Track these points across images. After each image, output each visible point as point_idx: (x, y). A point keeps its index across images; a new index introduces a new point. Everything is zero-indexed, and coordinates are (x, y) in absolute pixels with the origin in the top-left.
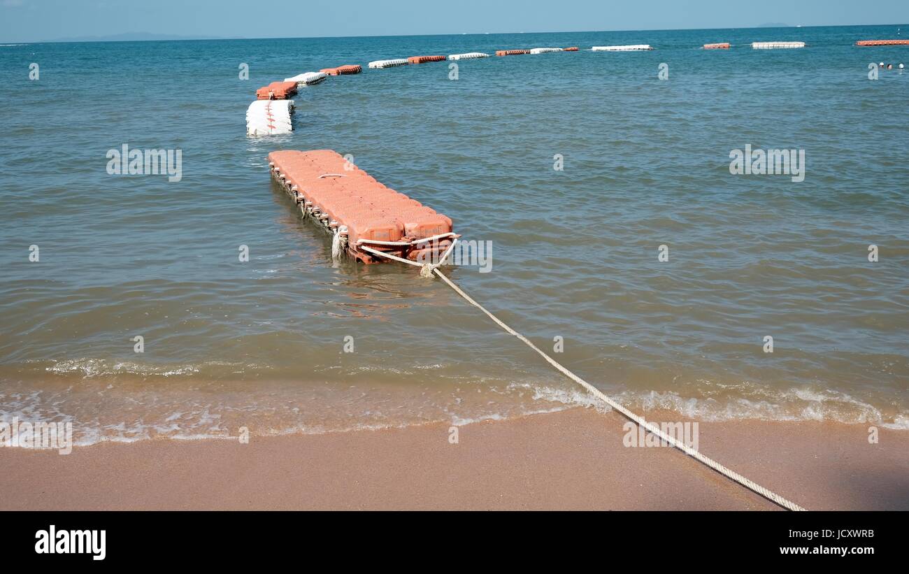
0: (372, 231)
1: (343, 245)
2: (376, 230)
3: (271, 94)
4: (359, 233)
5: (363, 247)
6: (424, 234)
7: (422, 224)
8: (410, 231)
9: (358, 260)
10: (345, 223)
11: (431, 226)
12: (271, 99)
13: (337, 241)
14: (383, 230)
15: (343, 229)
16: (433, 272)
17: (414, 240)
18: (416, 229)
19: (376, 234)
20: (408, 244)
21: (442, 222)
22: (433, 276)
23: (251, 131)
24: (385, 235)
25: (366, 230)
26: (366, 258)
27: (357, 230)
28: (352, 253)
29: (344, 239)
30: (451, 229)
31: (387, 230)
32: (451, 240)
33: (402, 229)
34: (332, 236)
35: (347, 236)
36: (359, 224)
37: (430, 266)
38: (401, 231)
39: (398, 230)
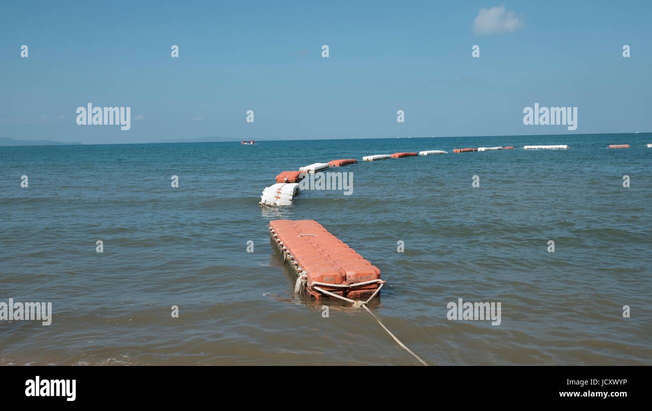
0: (322, 276)
1: (303, 284)
2: (326, 276)
3: (286, 179)
4: (313, 277)
5: (315, 288)
6: (359, 280)
7: (358, 273)
8: (349, 277)
9: (312, 296)
10: (306, 269)
11: (364, 274)
12: (286, 182)
13: (299, 281)
14: (330, 276)
15: (303, 275)
16: (361, 307)
17: (352, 283)
18: (354, 276)
19: (324, 279)
20: (348, 286)
21: (373, 272)
23: (263, 202)
24: (331, 280)
25: (318, 275)
26: (317, 295)
27: (312, 276)
28: (308, 291)
29: (304, 281)
30: (379, 277)
31: (332, 275)
32: (379, 285)
33: (344, 275)
34: (297, 276)
35: (306, 279)
36: (314, 271)
37: (360, 302)
38: (344, 277)
39: (341, 276)
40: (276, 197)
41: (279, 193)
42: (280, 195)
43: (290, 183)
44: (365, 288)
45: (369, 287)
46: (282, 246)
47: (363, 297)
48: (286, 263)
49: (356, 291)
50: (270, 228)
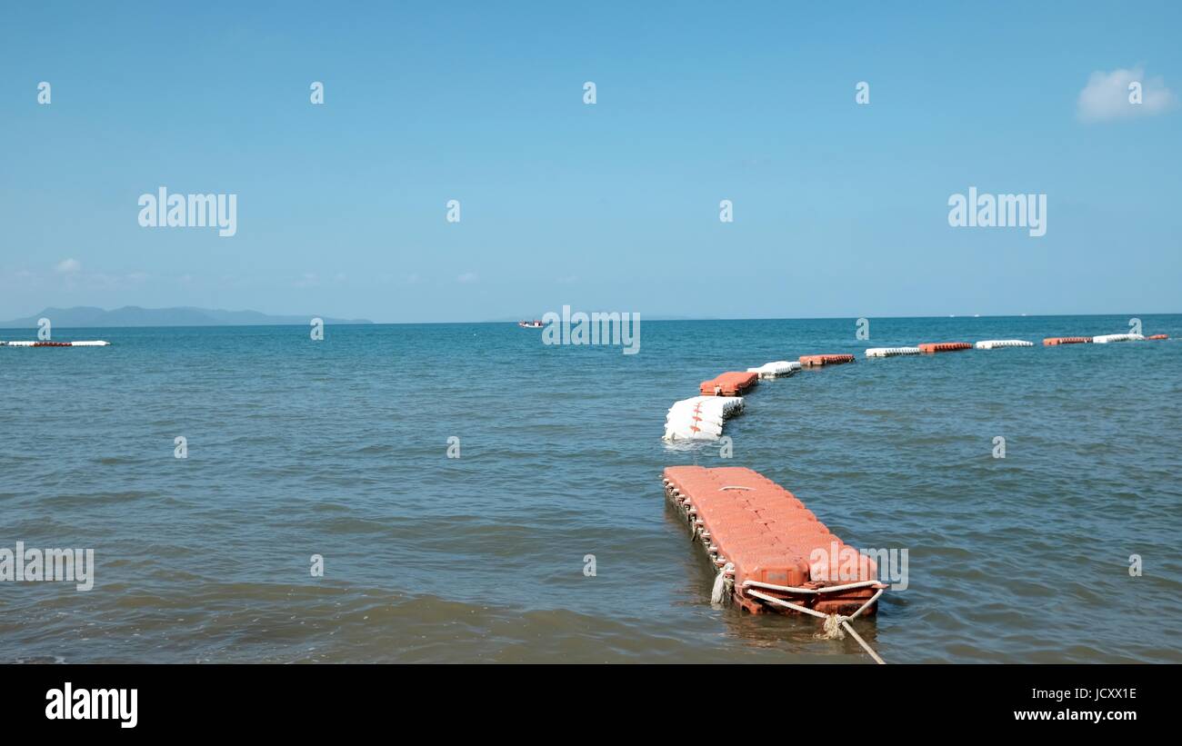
0: (764, 571)
1: (728, 588)
2: (770, 570)
3: (717, 390)
4: (746, 572)
5: (751, 592)
9: (744, 608)
10: (732, 559)
12: (718, 395)
13: (719, 583)
14: (779, 571)
15: (729, 568)
16: (841, 626)
17: (822, 586)
19: (769, 575)
20: (814, 591)
22: (841, 633)
23: (667, 436)
24: (781, 578)
25: (756, 569)
26: (754, 607)
27: (744, 570)
28: (738, 600)
29: (729, 581)
31: (784, 570)
32: (875, 591)
33: (806, 570)
34: (716, 573)
35: (733, 577)
36: (748, 561)
37: (838, 618)
38: (805, 574)
39: (800, 572)
40: (692, 427)
41: (698, 419)
42: (699, 425)
43: (724, 396)
44: (846, 596)
45: (855, 595)
47: (845, 611)
48: (697, 542)
49: (830, 603)
50: (666, 480)
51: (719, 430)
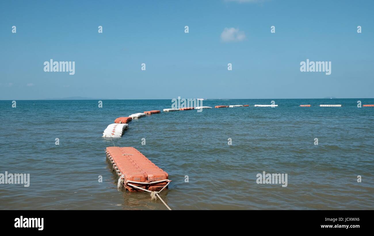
0: (133, 177)
1: (122, 182)
2: (135, 177)
3: (120, 122)
5: (129, 184)
6: (155, 179)
7: (155, 175)
8: (149, 178)
9: (127, 189)
10: (124, 173)
11: (159, 176)
13: (120, 180)
15: (122, 176)
16: (156, 195)
17: (151, 182)
18: (152, 177)
19: (135, 179)
20: (148, 183)
21: (164, 175)
22: (156, 197)
24: (138, 179)
25: (131, 177)
26: (130, 189)
27: (127, 177)
28: (125, 186)
29: (122, 180)
30: (167, 178)
31: (139, 177)
32: (167, 182)
33: (146, 177)
34: (119, 178)
35: (124, 179)
36: (128, 174)
37: (155, 192)
38: (146, 178)
39: (145, 177)
40: (112, 134)
41: (114, 132)
42: (114, 133)
43: (123, 123)
44: (159, 184)
45: (161, 184)
46: (112, 161)
47: (157, 190)
48: (114, 171)
49: (153, 187)
50: (106, 151)
51: (121, 135)
